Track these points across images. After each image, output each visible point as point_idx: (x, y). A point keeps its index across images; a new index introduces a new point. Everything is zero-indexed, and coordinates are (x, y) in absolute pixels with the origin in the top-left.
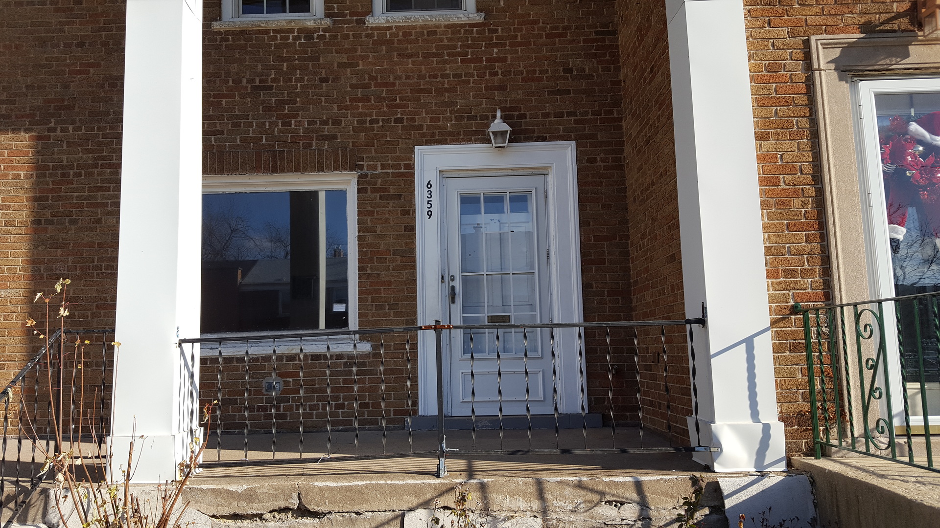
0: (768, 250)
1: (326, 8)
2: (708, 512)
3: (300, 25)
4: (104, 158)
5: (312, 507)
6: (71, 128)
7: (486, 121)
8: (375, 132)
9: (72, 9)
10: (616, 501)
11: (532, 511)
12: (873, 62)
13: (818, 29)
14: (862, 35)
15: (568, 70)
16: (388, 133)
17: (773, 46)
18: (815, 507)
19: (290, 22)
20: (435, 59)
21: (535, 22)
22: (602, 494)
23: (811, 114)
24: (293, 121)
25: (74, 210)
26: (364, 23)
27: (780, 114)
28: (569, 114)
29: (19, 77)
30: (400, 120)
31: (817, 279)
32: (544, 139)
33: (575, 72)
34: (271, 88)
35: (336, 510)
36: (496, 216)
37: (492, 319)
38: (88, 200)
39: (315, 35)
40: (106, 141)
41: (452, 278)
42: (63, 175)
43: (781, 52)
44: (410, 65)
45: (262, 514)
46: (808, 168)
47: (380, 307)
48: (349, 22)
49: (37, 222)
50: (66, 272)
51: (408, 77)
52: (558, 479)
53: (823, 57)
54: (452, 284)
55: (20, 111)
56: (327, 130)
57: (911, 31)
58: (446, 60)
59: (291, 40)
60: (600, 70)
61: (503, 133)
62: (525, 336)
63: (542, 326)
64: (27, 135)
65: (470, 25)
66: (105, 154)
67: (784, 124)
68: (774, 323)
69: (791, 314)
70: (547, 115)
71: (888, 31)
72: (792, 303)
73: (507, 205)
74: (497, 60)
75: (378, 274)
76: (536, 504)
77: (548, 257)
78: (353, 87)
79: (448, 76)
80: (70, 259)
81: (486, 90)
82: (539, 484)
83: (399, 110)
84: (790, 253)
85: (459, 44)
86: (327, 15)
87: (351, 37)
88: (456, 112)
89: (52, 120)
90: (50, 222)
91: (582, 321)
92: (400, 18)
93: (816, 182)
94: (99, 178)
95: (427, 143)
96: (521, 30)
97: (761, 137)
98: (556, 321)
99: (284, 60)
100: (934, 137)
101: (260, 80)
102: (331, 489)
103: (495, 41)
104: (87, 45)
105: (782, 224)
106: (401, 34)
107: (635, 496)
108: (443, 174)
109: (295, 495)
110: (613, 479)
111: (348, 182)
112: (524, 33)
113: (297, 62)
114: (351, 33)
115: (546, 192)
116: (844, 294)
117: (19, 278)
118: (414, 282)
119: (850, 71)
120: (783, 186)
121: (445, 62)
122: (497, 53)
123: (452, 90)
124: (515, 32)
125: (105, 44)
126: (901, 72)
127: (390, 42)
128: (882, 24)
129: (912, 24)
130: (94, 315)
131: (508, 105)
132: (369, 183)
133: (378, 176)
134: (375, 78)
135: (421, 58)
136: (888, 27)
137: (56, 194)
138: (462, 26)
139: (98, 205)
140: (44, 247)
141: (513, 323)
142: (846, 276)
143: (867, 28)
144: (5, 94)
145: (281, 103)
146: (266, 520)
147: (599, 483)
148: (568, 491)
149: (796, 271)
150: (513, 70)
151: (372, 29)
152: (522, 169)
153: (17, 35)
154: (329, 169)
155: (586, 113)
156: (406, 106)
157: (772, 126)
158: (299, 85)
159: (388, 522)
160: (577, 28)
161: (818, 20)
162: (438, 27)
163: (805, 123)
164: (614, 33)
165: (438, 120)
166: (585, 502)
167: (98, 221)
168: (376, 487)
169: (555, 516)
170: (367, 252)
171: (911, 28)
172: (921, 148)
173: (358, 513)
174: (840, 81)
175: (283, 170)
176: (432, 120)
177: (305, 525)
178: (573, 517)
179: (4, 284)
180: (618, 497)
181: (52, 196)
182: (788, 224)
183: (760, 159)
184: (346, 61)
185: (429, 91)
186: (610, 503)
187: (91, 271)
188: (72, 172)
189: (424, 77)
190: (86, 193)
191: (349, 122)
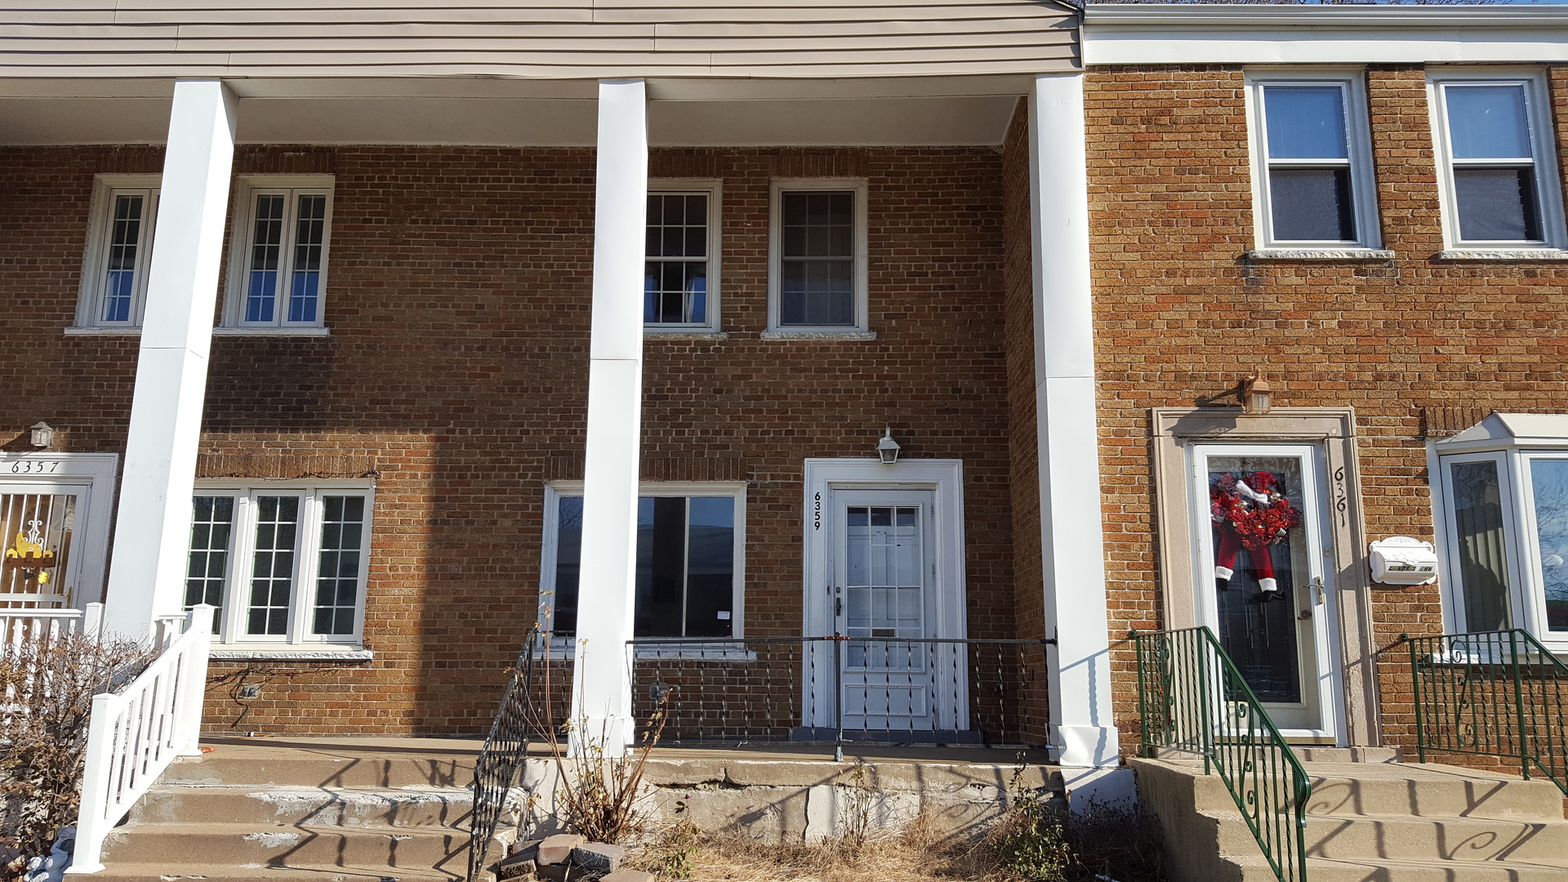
0: (1110, 585)
1: (723, 322)
2: (1052, 796)
3: (698, 339)
4: (501, 461)
5: (736, 780)
6: (470, 430)
7: (875, 436)
8: (766, 443)
9: (475, 313)
10: (979, 785)
11: (911, 790)
12: (1205, 431)
13: (1160, 402)
14: (1197, 408)
15: (957, 390)
16: (779, 444)
17: (1121, 415)
18: (1137, 794)
19: (689, 335)
20: (827, 374)
21: (925, 342)
22: (969, 778)
23: (1150, 473)
24: (686, 430)
25: (470, 512)
26: (759, 338)
27: (1125, 472)
28: (957, 433)
29: (419, 378)
30: (791, 432)
31: (1152, 610)
32: (932, 456)
33: (963, 393)
34: (667, 397)
35: (755, 783)
36: (882, 528)
37: (876, 633)
38: (485, 501)
39: (712, 348)
40: (504, 444)
41: (838, 590)
42: (461, 476)
43: (1127, 420)
44: (802, 379)
45: (696, 784)
46: (1147, 518)
47: (766, 617)
48: (745, 336)
49: (433, 522)
50: (460, 572)
51: (800, 391)
52: (934, 765)
53: (1163, 426)
54: (837, 596)
55: (419, 411)
56: (719, 440)
57: (1239, 406)
58: (838, 375)
59: (687, 352)
60: (988, 390)
61: (892, 451)
62: (910, 649)
63: (924, 641)
64: (426, 436)
65: (862, 343)
66: (502, 457)
67: (1127, 481)
68: (1112, 646)
69: (1129, 639)
70: (935, 433)
71: (1219, 405)
72: (1130, 629)
73: (894, 517)
74: (887, 377)
75: (765, 584)
76: (915, 785)
77: (934, 573)
78: (746, 398)
79: (839, 391)
80: (465, 559)
81: (876, 406)
82: (919, 768)
83: (790, 422)
84: (1129, 588)
85: (851, 360)
86: (724, 329)
87: (746, 350)
88: (847, 426)
89: (452, 422)
90: (447, 523)
91: (965, 638)
92: (794, 333)
93: (1153, 530)
94: (496, 480)
95: (816, 456)
96: (912, 349)
97: (1105, 490)
98: (939, 637)
99: (680, 370)
100: (1256, 494)
101: (656, 389)
102: (751, 766)
103: (886, 359)
104: (488, 349)
105: (1123, 563)
106: (794, 349)
107: (994, 781)
108: (832, 486)
109: (723, 770)
110: (976, 766)
111: (737, 490)
112: (914, 352)
113: (693, 373)
114: (746, 347)
115: (933, 508)
116: (1173, 622)
117: (413, 577)
118: (801, 592)
119: (1186, 437)
120: (1124, 532)
121: (837, 377)
122: (887, 371)
123: (843, 404)
124: (905, 351)
125: (506, 349)
126: (1229, 439)
127: (783, 357)
128: (1214, 398)
129: (1240, 400)
130: (486, 616)
131: (897, 422)
132: (758, 492)
133: (767, 486)
134: (768, 391)
135: (813, 373)
136: (1219, 402)
137: (453, 495)
138: (855, 343)
139: (495, 507)
140: (439, 547)
141: (897, 637)
142: (1176, 609)
143: (1201, 402)
144: (404, 394)
145: (676, 412)
146: (699, 790)
147: (965, 769)
148: (941, 775)
149: (1134, 603)
150: (902, 388)
151: (767, 343)
152: (910, 484)
153: (418, 336)
154: (720, 478)
155: (974, 433)
156: (797, 419)
157: (1117, 481)
158: (694, 395)
159: (796, 794)
160: (966, 349)
161: (1160, 394)
162: (831, 343)
163: (1145, 480)
164: (1003, 355)
165: (828, 433)
166: (954, 784)
167: (494, 523)
168: (786, 767)
169: (930, 795)
170: (754, 561)
171: (1239, 404)
172: (1245, 503)
173: (772, 787)
174: (1176, 445)
175: (674, 478)
176: (822, 433)
177: (730, 794)
178: (944, 796)
179: (398, 583)
180: (981, 781)
181: (449, 497)
182: (1128, 564)
183: (1104, 509)
184: (741, 373)
185: (821, 405)
186: (974, 785)
187: (485, 572)
188: (469, 474)
189: (815, 391)
190: (483, 495)
191: (741, 433)
